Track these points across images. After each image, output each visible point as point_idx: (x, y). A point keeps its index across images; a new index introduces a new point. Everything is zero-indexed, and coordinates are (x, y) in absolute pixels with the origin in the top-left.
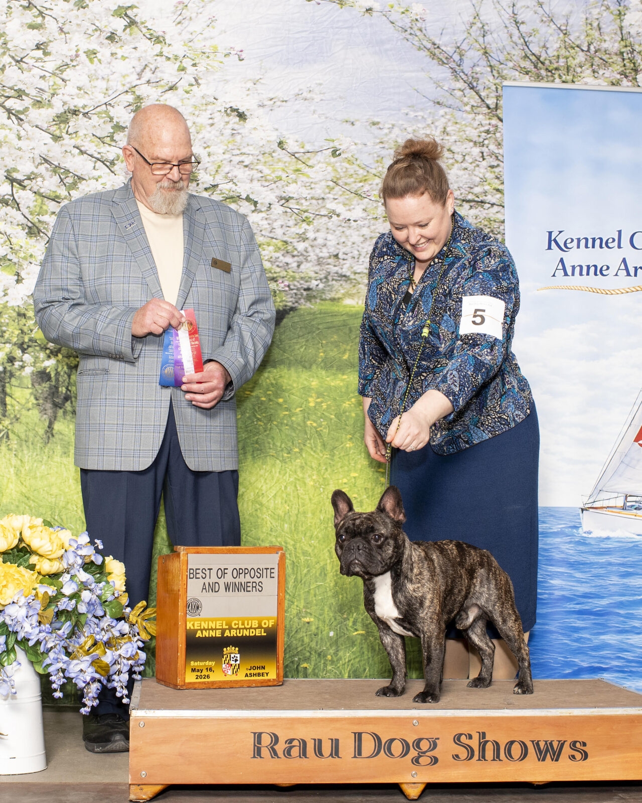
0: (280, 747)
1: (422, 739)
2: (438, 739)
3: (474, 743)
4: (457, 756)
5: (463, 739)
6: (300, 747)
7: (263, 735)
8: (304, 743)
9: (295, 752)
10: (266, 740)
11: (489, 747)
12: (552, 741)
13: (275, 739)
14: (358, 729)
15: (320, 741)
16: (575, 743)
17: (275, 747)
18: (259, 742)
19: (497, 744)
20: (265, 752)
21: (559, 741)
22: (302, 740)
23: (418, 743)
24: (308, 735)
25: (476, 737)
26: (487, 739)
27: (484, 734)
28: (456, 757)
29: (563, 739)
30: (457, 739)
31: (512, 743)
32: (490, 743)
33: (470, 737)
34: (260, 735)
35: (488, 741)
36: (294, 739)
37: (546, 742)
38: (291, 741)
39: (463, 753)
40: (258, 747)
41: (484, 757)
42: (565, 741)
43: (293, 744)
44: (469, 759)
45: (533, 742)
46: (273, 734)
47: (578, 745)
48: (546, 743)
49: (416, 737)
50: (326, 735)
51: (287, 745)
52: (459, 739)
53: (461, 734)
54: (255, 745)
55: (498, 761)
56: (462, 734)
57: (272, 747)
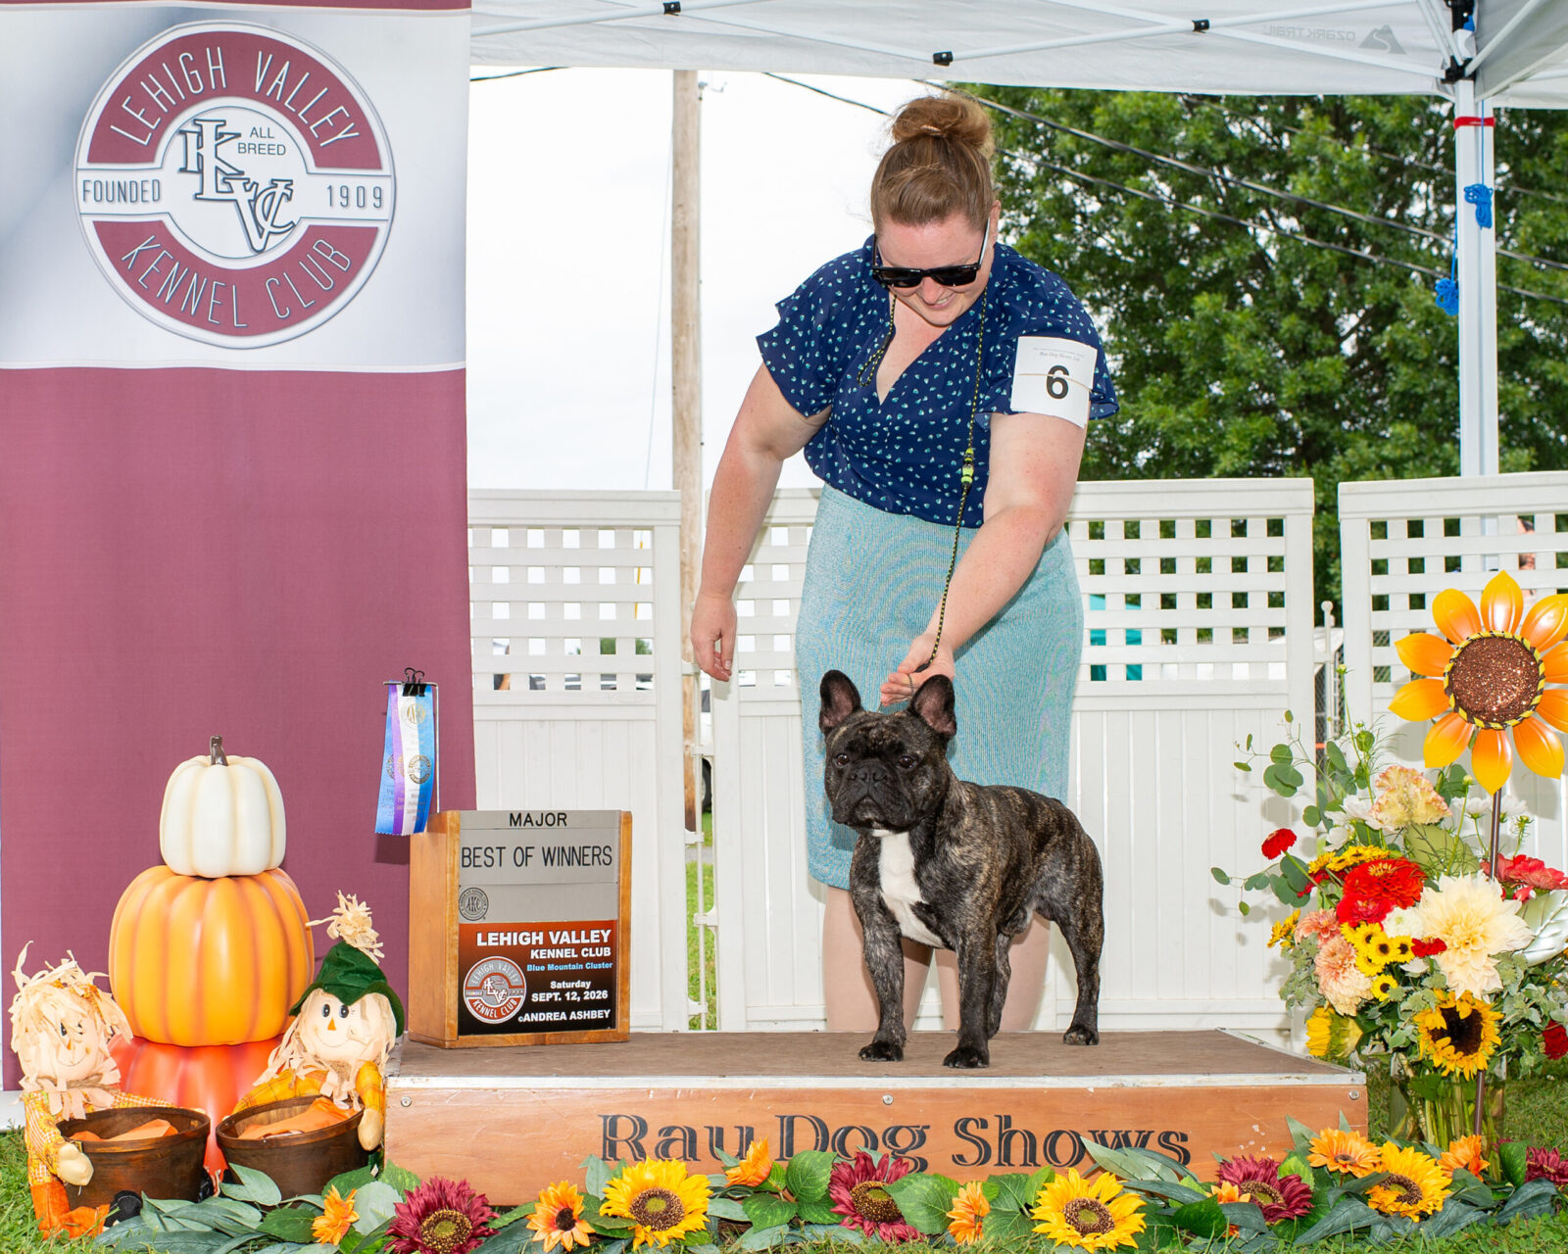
0: (651, 1141)
1: (899, 1128)
2: (928, 1127)
3: (991, 1135)
4: (961, 1157)
5: (972, 1127)
6: (685, 1141)
7: (619, 1120)
8: (693, 1133)
9: (676, 1148)
10: (625, 1129)
11: (1018, 1142)
12: (1127, 1132)
13: (642, 1127)
14: (788, 1110)
15: (720, 1131)
16: (1167, 1134)
17: (642, 1141)
18: (613, 1133)
19: (1031, 1135)
20: (624, 1150)
21: (1140, 1132)
22: (688, 1128)
23: (892, 1135)
24: (700, 1121)
25: (994, 1124)
26: (1013, 1128)
27: (1008, 1118)
28: (959, 1159)
29: (1146, 1128)
30: (961, 1128)
31: (1058, 1133)
32: (1018, 1134)
33: (984, 1124)
34: (614, 1121)
35: (1016, 1131)
36: (675, 1128)
37: (1117, 1133)
38: (669, 1130)
39: (972, 1153)
40: (611, 1141)
41: (1007, 1159)
42: (1150, 1132)
43: (672, 1136)
44: (982, 1163)
45: (1093, 1132)
46: (638, 1118)
47: (1173, 1139)
48: (1117, 1136)
49: (889, 1123)
50: (731, 1119)
51: (662, 1138)
52: (964, 1127)
53: (968, 1120)
54: (605, 1138)
55: (1033, 1167)
56: (970, 1119)
57: (635, 1142)
